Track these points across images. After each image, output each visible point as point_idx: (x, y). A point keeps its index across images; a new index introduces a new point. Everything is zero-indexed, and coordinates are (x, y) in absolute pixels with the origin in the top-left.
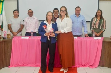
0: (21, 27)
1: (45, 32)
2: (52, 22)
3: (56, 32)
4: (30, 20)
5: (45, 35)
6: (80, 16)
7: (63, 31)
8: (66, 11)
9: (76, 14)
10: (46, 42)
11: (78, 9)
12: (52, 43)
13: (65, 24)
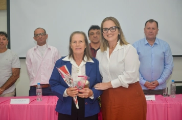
0: (12, 73)
1: (67, 87)
2: (85, 59)
3: (99, 87)
4: (38, 53)
5: (66, 93)
6: (156, 42)
7: (115, 83)
8: (118, 27)
9: (147, 38)
10: (69, 113)
11: (152, 25)
12: (86, 115)
13: (120, 63)
